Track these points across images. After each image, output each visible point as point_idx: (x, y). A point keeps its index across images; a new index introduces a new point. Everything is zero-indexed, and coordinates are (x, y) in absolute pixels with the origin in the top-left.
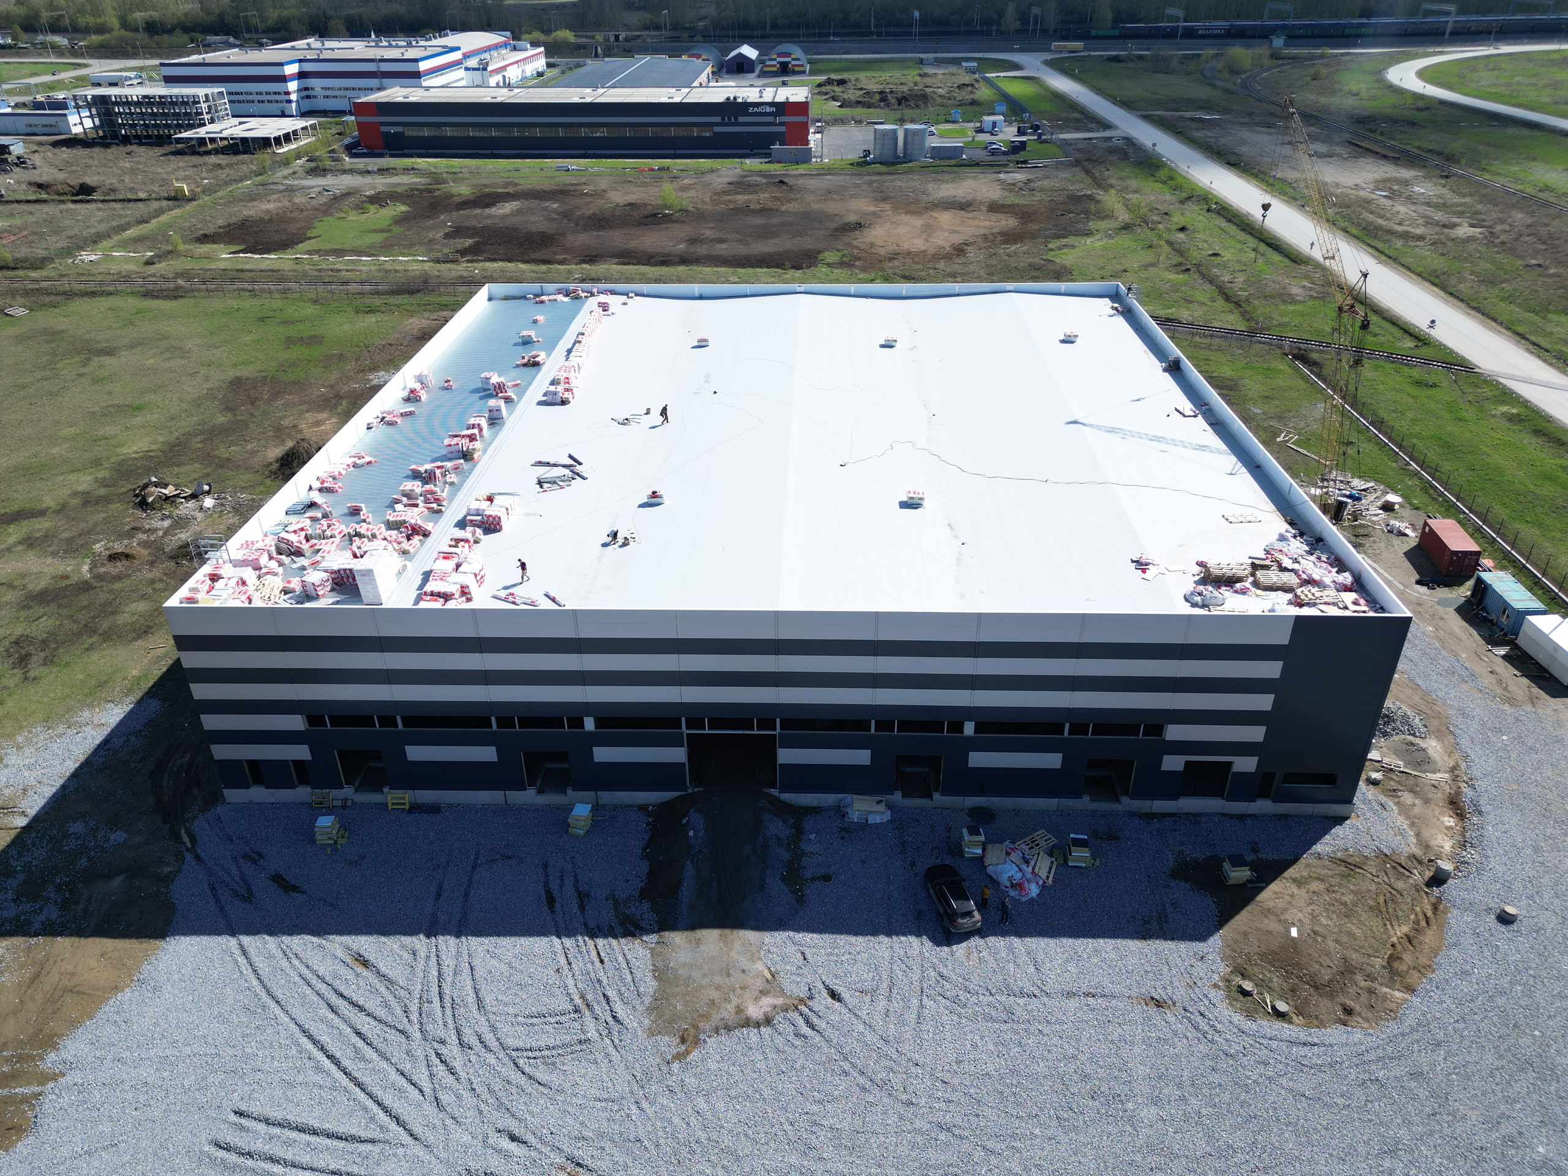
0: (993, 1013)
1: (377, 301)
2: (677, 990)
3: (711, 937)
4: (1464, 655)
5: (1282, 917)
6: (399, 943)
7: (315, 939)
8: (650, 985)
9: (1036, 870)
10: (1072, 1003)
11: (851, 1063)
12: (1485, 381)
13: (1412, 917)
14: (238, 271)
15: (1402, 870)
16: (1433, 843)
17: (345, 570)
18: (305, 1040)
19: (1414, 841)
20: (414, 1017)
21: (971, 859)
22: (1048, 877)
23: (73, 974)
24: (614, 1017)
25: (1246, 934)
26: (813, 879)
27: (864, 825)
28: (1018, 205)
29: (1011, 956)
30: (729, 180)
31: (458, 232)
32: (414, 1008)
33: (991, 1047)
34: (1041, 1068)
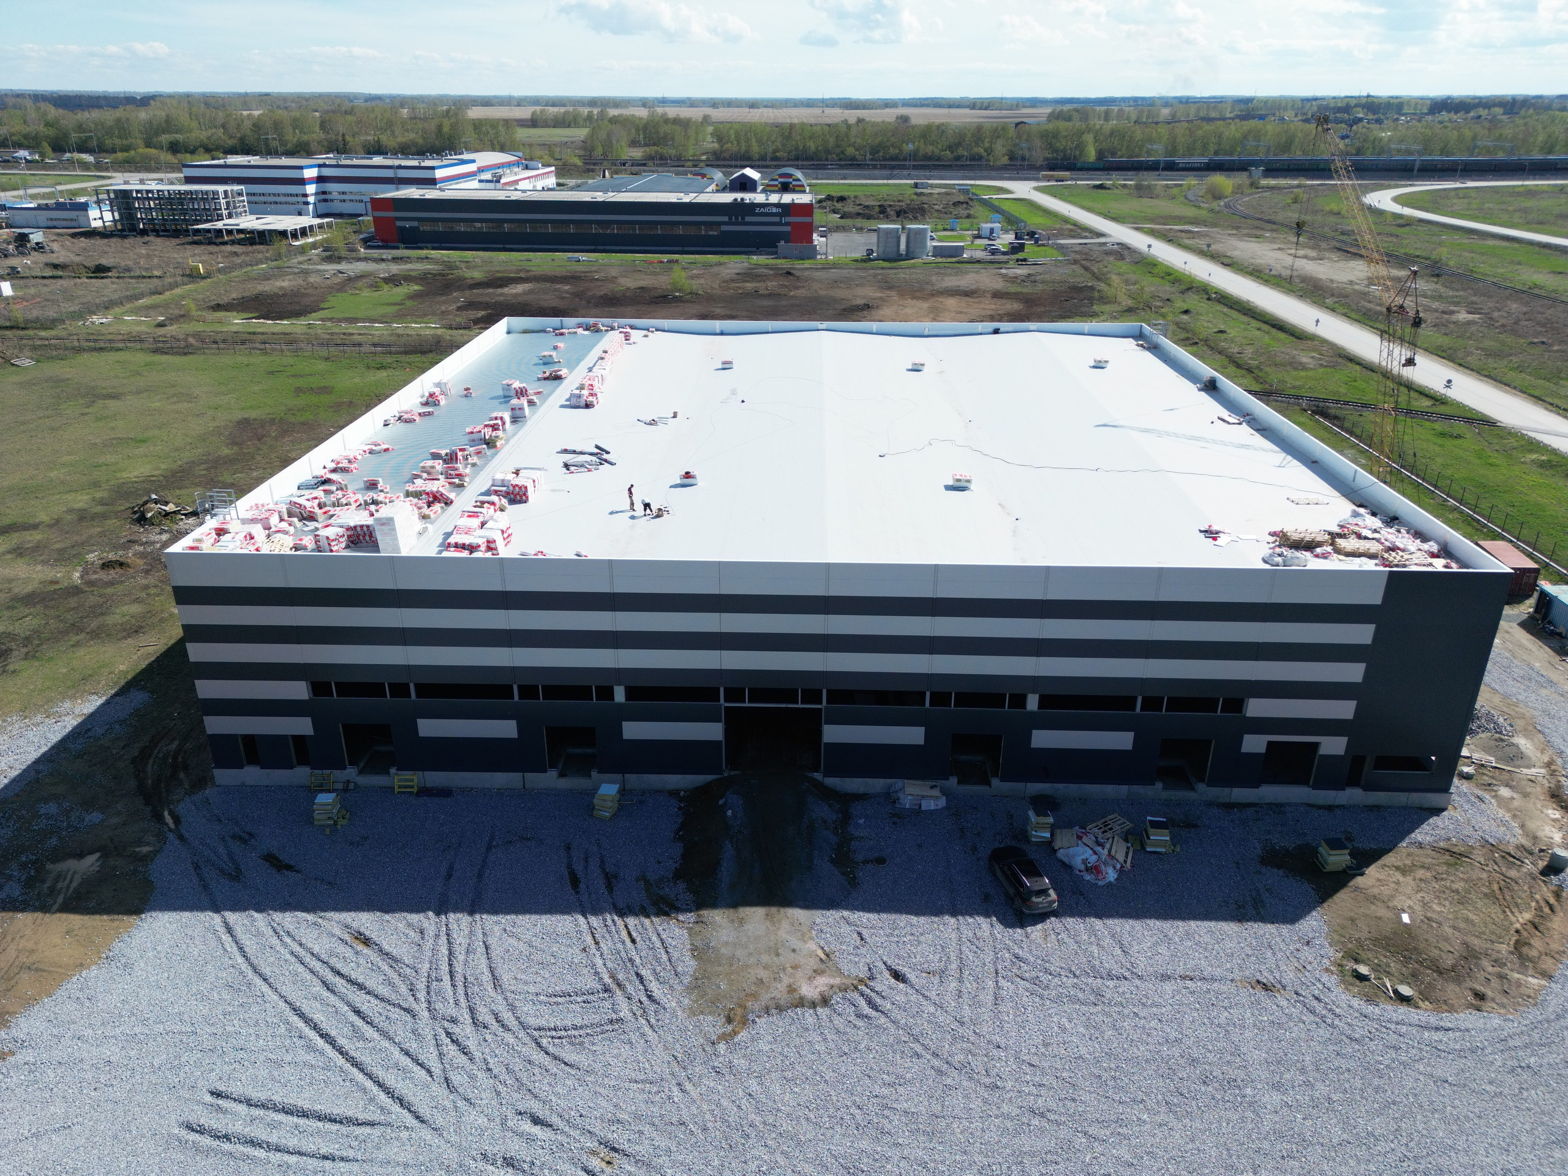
0: (1080, 995)
1: (389, 359)
2: (721, 969)
3: (755, 916)
4: (1537, 665)
5: (1391, 904)
6: (404, 922)
7: (310, 917)
8: (688, 965)
9: (1113, 853)
10: (1168, 987)
11: (923, 1045)
12: (1510, 433)
13: (1533, 904)
14: (250, 333)
15: (1512, 859)
16: (1540, 834)
17: (362, 526)
18: (296, 1018)
19: (1520, 832)
20: (422, 995)
21: (1039, 844)
22: (1125, 862)
23: (32, 951)
24: (650, 997)
25: (1353, 920)
26: (866, 862)
27: (917, 811)
28: (1021, 293)
29: (1093, 939)
30: (737, 271)
31: (470, 305)
32: (421, 986)
33: (1082, 1030)
34: (1141, 1051)
